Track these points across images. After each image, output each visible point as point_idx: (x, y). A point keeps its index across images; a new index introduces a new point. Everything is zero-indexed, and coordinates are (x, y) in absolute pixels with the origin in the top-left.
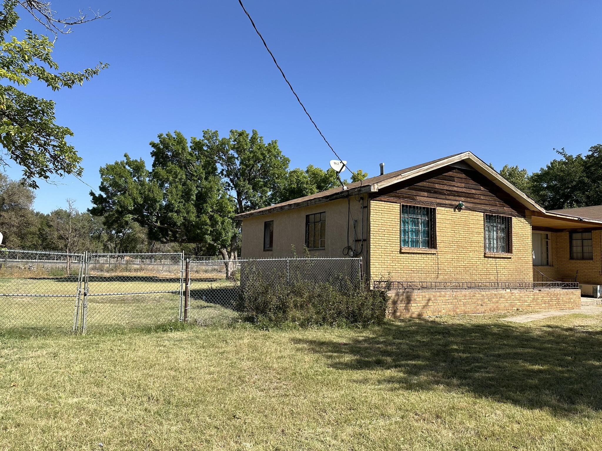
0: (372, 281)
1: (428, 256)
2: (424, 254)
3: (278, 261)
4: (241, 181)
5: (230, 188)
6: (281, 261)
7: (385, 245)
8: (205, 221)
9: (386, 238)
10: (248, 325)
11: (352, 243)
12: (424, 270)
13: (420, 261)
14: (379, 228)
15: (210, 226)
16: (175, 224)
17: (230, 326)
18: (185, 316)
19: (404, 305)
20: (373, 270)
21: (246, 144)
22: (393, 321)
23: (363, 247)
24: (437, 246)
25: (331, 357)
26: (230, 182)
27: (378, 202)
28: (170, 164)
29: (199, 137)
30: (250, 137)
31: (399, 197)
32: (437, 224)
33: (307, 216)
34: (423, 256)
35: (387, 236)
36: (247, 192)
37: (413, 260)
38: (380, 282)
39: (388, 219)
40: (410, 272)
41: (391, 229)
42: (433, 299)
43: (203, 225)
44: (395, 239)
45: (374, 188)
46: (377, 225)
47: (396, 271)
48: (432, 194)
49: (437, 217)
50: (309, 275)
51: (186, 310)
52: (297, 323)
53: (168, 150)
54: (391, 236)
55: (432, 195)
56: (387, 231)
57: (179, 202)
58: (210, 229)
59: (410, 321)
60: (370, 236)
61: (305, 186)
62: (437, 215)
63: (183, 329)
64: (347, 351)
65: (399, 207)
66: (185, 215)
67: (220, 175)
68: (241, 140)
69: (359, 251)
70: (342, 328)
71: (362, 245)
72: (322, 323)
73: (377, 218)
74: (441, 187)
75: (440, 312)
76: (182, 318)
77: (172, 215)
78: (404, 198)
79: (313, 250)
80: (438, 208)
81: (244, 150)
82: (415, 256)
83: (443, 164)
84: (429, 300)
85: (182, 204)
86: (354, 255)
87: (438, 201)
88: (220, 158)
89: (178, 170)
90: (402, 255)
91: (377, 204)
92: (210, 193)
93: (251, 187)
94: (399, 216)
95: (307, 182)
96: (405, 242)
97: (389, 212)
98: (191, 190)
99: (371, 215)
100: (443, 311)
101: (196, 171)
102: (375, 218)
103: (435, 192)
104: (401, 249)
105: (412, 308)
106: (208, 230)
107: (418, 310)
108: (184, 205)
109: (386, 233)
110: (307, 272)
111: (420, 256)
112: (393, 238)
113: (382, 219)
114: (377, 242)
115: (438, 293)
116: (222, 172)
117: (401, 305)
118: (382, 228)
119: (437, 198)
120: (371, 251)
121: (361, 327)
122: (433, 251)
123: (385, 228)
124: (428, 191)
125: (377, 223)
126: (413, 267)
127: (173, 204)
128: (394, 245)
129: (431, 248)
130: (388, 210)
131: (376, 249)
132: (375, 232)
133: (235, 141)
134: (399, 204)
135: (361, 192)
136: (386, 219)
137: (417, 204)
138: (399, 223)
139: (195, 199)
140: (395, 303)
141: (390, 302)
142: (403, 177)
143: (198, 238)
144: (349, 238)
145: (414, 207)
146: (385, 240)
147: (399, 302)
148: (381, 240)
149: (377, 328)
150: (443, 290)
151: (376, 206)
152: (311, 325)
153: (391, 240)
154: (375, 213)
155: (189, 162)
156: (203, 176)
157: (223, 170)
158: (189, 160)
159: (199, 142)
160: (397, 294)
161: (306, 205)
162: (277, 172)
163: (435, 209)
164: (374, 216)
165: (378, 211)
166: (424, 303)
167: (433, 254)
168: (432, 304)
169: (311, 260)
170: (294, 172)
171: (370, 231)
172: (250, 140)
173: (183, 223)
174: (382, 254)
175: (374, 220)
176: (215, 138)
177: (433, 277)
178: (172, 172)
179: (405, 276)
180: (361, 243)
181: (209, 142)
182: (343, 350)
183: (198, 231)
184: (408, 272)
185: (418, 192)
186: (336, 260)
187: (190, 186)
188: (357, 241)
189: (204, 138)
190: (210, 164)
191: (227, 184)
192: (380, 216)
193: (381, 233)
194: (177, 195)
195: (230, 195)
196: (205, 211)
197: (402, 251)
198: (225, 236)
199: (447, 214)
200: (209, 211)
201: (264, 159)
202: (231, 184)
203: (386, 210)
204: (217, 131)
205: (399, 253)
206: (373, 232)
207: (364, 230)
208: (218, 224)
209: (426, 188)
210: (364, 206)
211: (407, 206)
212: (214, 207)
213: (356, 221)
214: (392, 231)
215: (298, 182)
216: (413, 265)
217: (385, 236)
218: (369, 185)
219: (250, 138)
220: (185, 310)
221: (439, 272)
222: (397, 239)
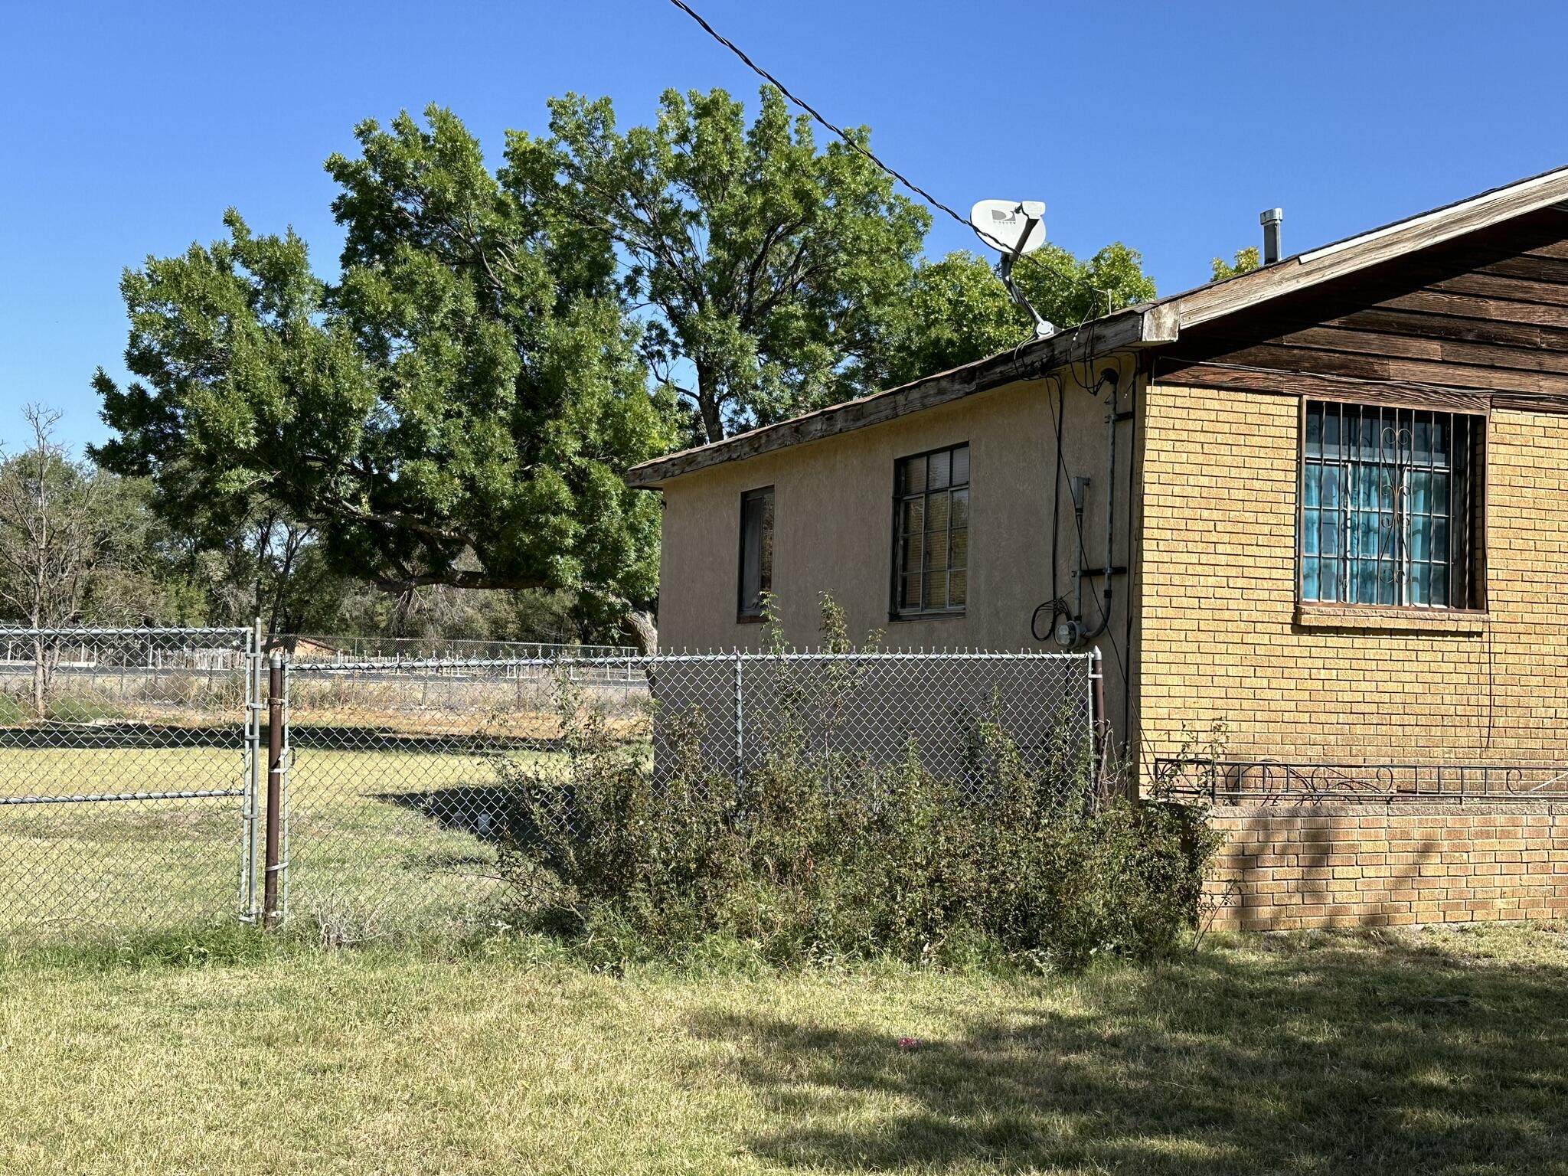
0: (1150, 758)
1: (1439, 643)
2: (1417, 633)
3: (690, 664)
4: (709, 319)
5: (666, 349)
6: (704, 665)
7: (1219, 593)
8: (552, 495)
9: (1223, 560)
10: (539, 944)
11: (1068, 587)
12: (1417, 709)
13: (1399, 666)
14: (1188, 513)
15: (572, 515)
16: (428, 507)
17: (471, 946)
18: (270, 902)
19: (1297, 872)
20: (1153, 711)
21: (732, 154)
22: (1228, 945)
23: (1115, 601)
24: (1491, 595)
25: (790, 1103)
26: (667, 325)
27: (1185, 391)
28: (406, 250)
29: (537, 134)
30: (749, 119)
31: (1294, 366)
32: (1492, 495)
33: (902, 465)
34: (1413, 643)
35: (1228, 549)
36: (734, 365)
37: (1363, 664)
38: (1177, 763)
39: (1234, 472)
40: (1342, 718)
41: (1251, 517)
42: (1445, 845)
43: (543, 511)
44: (1270, 563)
45: (1159, 326)
46: (1178, 502)
47: (1273, 716)
48: (1466, 350)
49: (1490, 459)
50: (841, 728)
51: (270, 877)
52: (758, 945)
53: (405, 192)
54: (1248, 550)
55: (1466, 353)
56: (1230, 527)
57: (448, 415)
58: (573, 527)
59: (1317, 943)
60: (1140, 550)
61: (990, 330)
62: (1490, 448)
63: (256, 954)
64: (899, 1077)
65: (1294, 412)
66: (471, 468)
67: (624, 294)
68: (709, 134)
69: (1098, 620)
70: (960, 972)
71: (1108, 594)
72: (873, 949)
73: (1178, 468)
74: (1518, 313)
75: (1484, 905)
76: (254, 910)
77: (416, 471)
78: (1318, 368)
79: (920, 617)
80: (1499, 419)
81: (725, 178)
82: (1371, 642)
83: (1523, 200)
84: (1426, 849)
85: (461, 422)
86: (1072, 641)
87: (1500, 380)
88: (625, 218)
89: (440, 273)
90: (1306, 639)
91: (1179, 402)
92: (576, 372)
93: (752, 342)
94: (1293, 455)
95: (1000, 313)
96: (1329, 581)
97: (1241, 440)
98: (493, 361)
99: (1148, 455)
100: (1500, 903)
101: (518, 279)
102: (1168, 468)
103: (1485, 340)
104: (1298, 613)
105: (1335, 886)
106: (563, 534)
107: (1369, 897)
108: (468, 427)
109: (1226, 538)
110: (829, 716)
111: (1398, 643)
112: (1261, 562)
113: (1206, 470)
114: (1176, 580)
115: (1474, 821)
116: (631, 282)
117: (1280, 872)
118: (1206, 514)
119: (1492, 367)
120: (1145, 623)
121: (1048, 968)
122: (1468, 621)
123: (1216, 515)
124: (1445, 336)
125: (1177, 490)
126: (1359, 697)
127: (420, 422)
128: (1265, 595)
129: (1460, 607)
130: (1235, 428)
131: (1171, 613)
132: (1168, 534)
133: (683, 138)
134: (1295, 401)
135: (1101, 347)
136: (1225, 471)
137: (1386, 399)
138: (1293, 488)
139: (512, 399)
140: (1246, 861)
141: (1222, 855)
142: (1308, 268)
143: (529, 567)
144: (1061, 561)
145: (1371, 412)
146: (1220, 571)
147: (1269, 858)
148: (1199, 569)
149: (1128, 975)
150: (1504, 806)
151: (1174, 412)
152: (821, 952)
153: (1247, 572)
154: (1168, 446)
155: (492, 243)
156: (549, 300)
157: (638, 271)
158: (491, 232)
159: (533, 151)
160: (1262, 823)
161: (889, 412)
162: (867, 273)
163: (1480, 422)
164: (1163, 456)
165: (1184, 435)
166: (1399, 862)
167: (1469, 634)
168: (1442, 870)
169: (850, 662)
170: (943, 270)
171: (1141, 527)
172: (752, 134)
173: (464, 503)
174: (1202, 636)
175: (1164, 478)
176: (599, 133)
177: (1463, 741)
178: (415, 283)
179: (1319, 739)
180: (1101, 585)
181: (578, 152)
182: (885, 1073)
183: (522, 535)
184: (1333, 718)
185: (1393, 339)
186: (971, 663)
187: (487, 341)
188: (1090, 574)
189: (553, 136)
190: (582, 246)
191: (654, 333)
192: (1193, 458)
193: (1197, 536)
194: (439, 383)
195: (666, 382)
196: (551, 452)
197: (1305, 620)
198: (639, 558)
199: (1545, 442)
200: (569, 452)
201: (809, 218)
202: (672, 331)
203: (1226, 428)
204: (608, 101)
205: (1288, 629)
206: (1156, 534)
207: (1118, 524)
208: (607, 507)
209: (1437, 322)
210: (1121, 410)
211: (1333, 408)
212: (592, 435)
213: (1087, 482)
214: (1257, 529)
215: (960, 314)
216: (1363, 686)
217: (1220, 548)
218: (1132, 313)
219: (750, 126)
220: (268, 873)
221: (1500, 722)
222: (1279, 563)
